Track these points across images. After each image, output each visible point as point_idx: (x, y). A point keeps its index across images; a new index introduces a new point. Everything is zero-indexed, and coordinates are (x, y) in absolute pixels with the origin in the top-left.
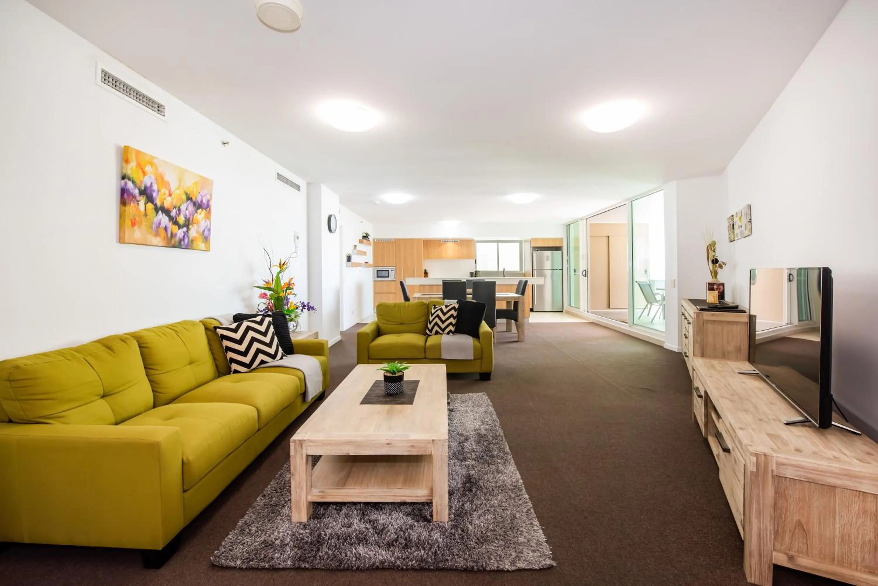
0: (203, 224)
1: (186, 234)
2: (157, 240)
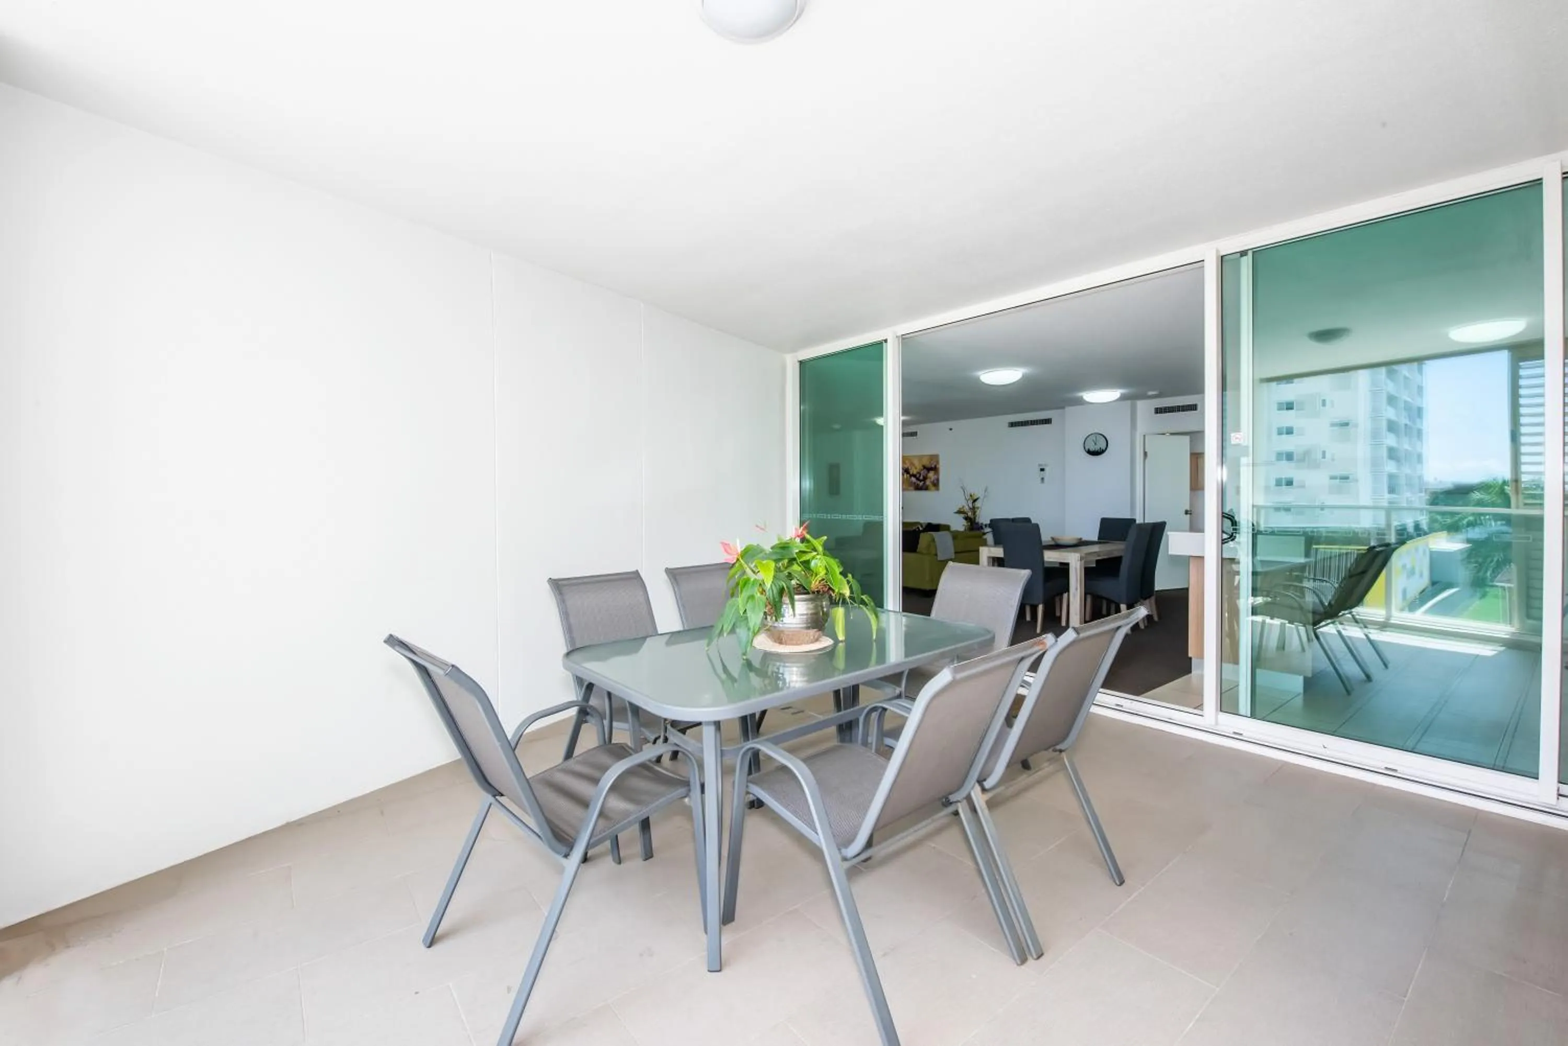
0: (933, 478)
1: (924, 483)
2: (912, 488)
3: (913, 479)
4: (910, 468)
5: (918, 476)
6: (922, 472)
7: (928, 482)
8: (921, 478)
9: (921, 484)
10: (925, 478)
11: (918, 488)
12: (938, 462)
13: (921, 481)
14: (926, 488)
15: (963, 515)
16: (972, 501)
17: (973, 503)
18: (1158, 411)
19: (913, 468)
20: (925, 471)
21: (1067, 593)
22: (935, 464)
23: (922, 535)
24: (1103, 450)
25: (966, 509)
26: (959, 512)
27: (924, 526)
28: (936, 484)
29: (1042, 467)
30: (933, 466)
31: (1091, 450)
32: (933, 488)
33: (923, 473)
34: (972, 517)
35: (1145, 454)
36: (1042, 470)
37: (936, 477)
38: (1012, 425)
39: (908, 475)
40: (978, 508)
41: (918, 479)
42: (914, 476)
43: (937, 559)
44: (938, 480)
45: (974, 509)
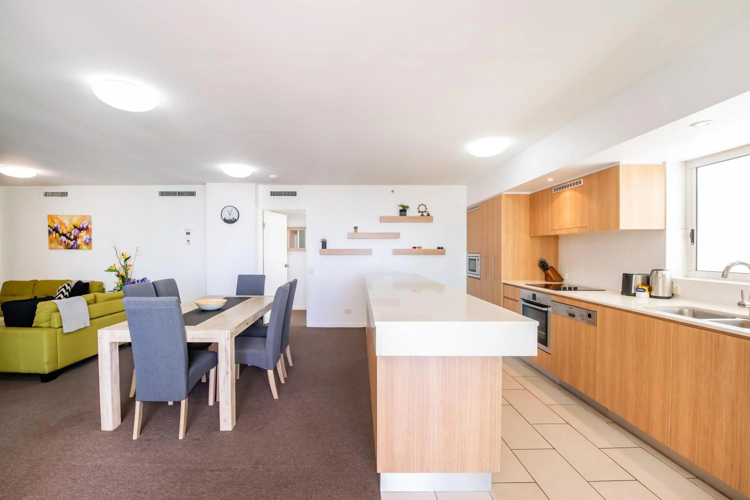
0: (85, 237)
1: (75, 243)
2: (61, 247)
3: (64, 238)
4: (59, 227)
5: (68, 235)
6: (73, 232)
7: (79, 241)
8: (72, 237)
9: (72, 243)
10: (76, 238)
11: (68, 247)
12: (90, 223)
13: (72, 240)
14: (78, 248)
15: (115, 273)
16: (124, 259)
17: (125, 261)
18: (273, 194)
19: (63, 227)
20: (77, 231)
21: (215, 367)
22: (87, 224)
23: (40, 305)
24: (235, 219)
25: (118, 267)
26: (110, 270)
27: (73, 285)
28: (88, 243)
29: (188, 231)
30: (85, 226)
31: (226, 219)
32: (85, 247)
33: (75, 232)
34: (124, 274)
35: (264, 225)
36: (188, 233)
37: (88, 236)
38: (162, 194)
39: (57, 234)
40: (130, 266)
41: (69, 238)
42: (65, 235)
43: (63, 332)
44: (90, 240)
45: (126, 268)
